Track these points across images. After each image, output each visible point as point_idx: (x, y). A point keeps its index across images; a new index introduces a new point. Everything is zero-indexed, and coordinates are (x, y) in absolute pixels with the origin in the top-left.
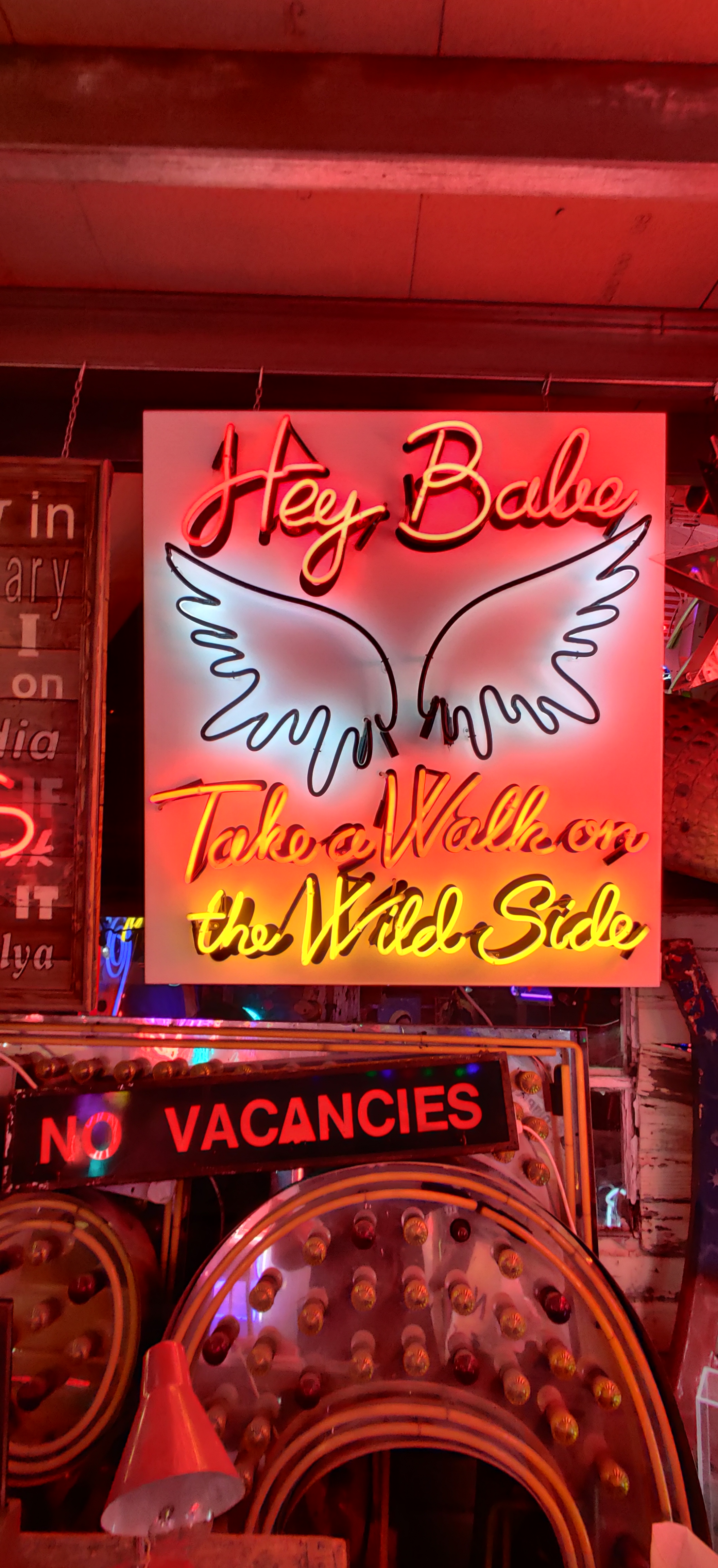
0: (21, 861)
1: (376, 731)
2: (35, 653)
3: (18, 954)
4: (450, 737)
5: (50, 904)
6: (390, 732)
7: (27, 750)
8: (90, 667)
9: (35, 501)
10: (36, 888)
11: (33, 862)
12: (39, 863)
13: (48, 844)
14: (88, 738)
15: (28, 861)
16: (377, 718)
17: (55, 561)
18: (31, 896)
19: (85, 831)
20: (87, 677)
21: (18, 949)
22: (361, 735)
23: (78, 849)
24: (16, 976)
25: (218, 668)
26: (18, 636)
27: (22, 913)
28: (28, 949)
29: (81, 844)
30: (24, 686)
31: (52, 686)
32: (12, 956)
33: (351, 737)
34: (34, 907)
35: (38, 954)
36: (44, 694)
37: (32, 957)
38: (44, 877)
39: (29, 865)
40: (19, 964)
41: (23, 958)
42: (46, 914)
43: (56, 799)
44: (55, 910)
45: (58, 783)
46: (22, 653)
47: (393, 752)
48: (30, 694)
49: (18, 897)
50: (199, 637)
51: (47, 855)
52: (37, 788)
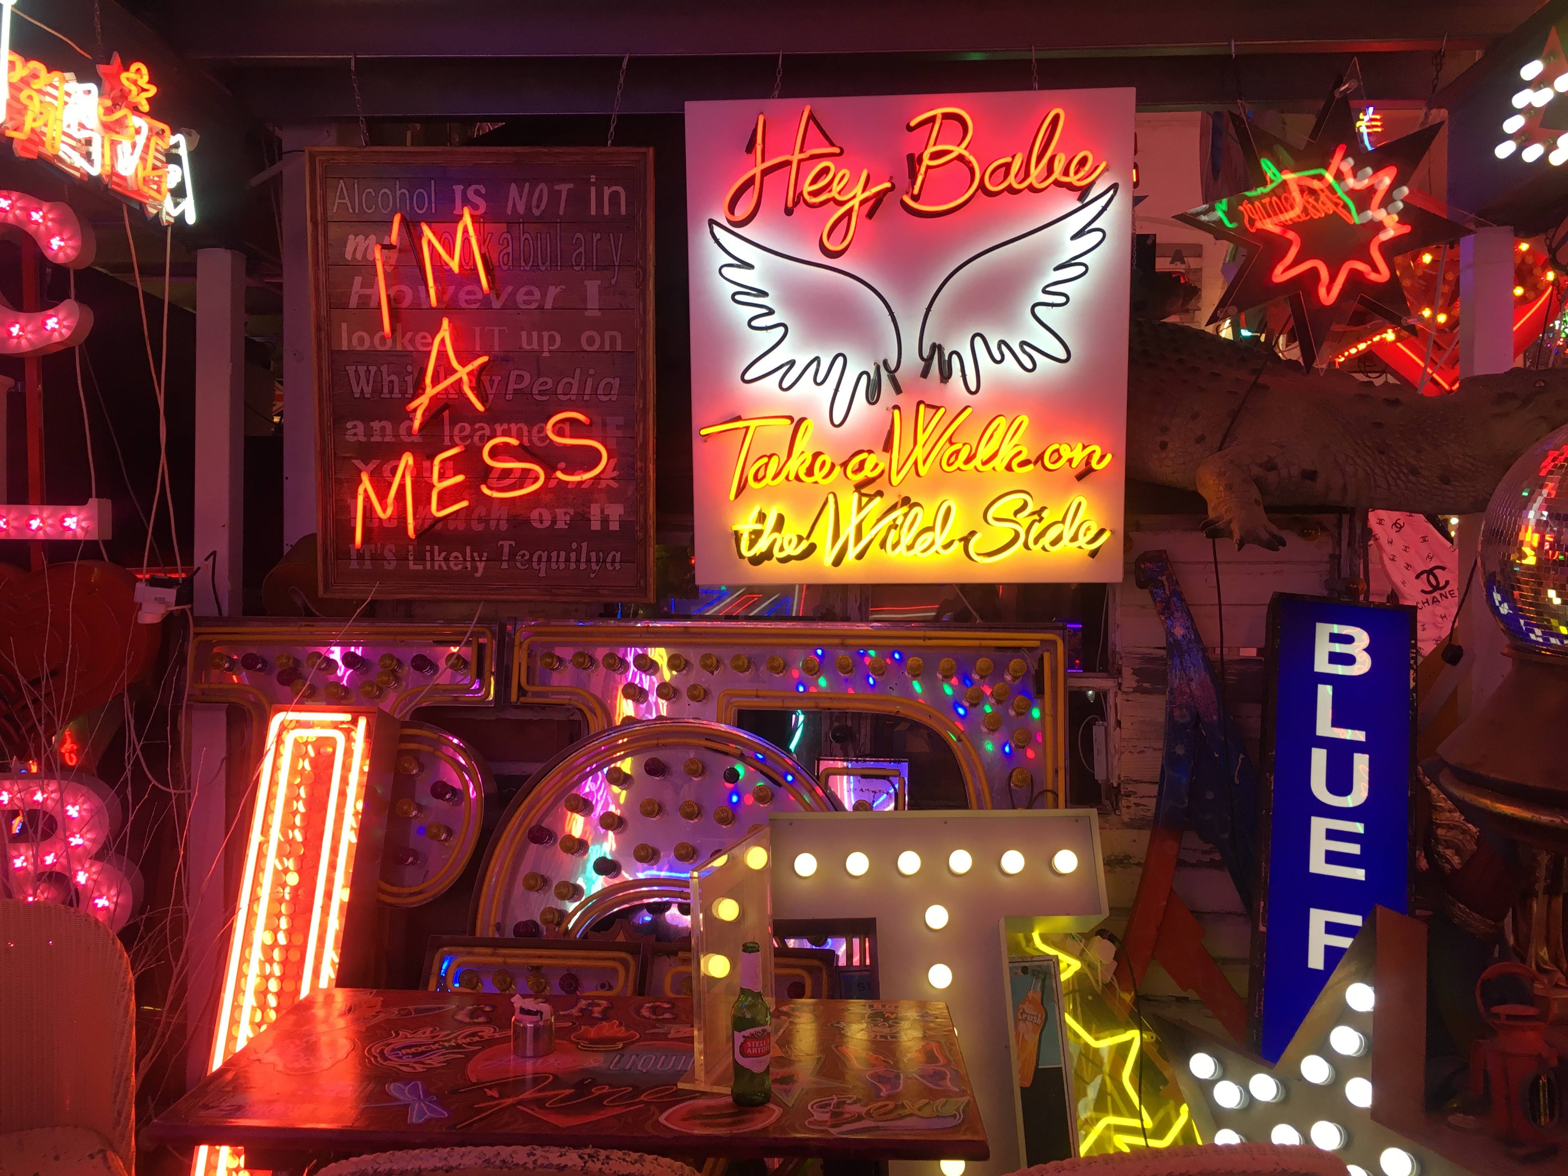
0: (593, 484)
1: (884, 374)
2: (598, 313)
3: (594, 559)
4: (946, 375)
5: (618, 519)
6: (896, 374)
7: (595, 393)
8: (644, 324)
9: (593, 184)
10: (606, 505)
11: (603, 484)
12: (607, 485)
13: (614, 470)
14: (644, 384)
15: (599, 484)
16: (885, 363)
17: (611, 235)
18: (602, 512)
19: (645, 460)
20: (641, 332)
21: (593, 555)
22: (872, 377)
23: (639, 474)
24: (592, 576)
25: (754, 323)
26: (584, 299)
27: (596, 526)
28: (601, 554)
29: (641, 469)
30: (590, 340)
31: (613, 339)
32: (589, 561)
33: (864, 378)
34: (605, 521)
35: (609, 559)
36: (607, 348)
37: (604, 561)
38: (613, 496)
39: (599, 487)
40: (594, 566)
41: (598, 562)
42: (614, 526)
43: (620, 433)
44: (622, 523)
45: (620, 420)
46: (588, 313)
47: (898, 390)
48: (595, 348)
49: (592, 513)
50: (738, 297)
51: (613, 479)
52: (604, 424)
